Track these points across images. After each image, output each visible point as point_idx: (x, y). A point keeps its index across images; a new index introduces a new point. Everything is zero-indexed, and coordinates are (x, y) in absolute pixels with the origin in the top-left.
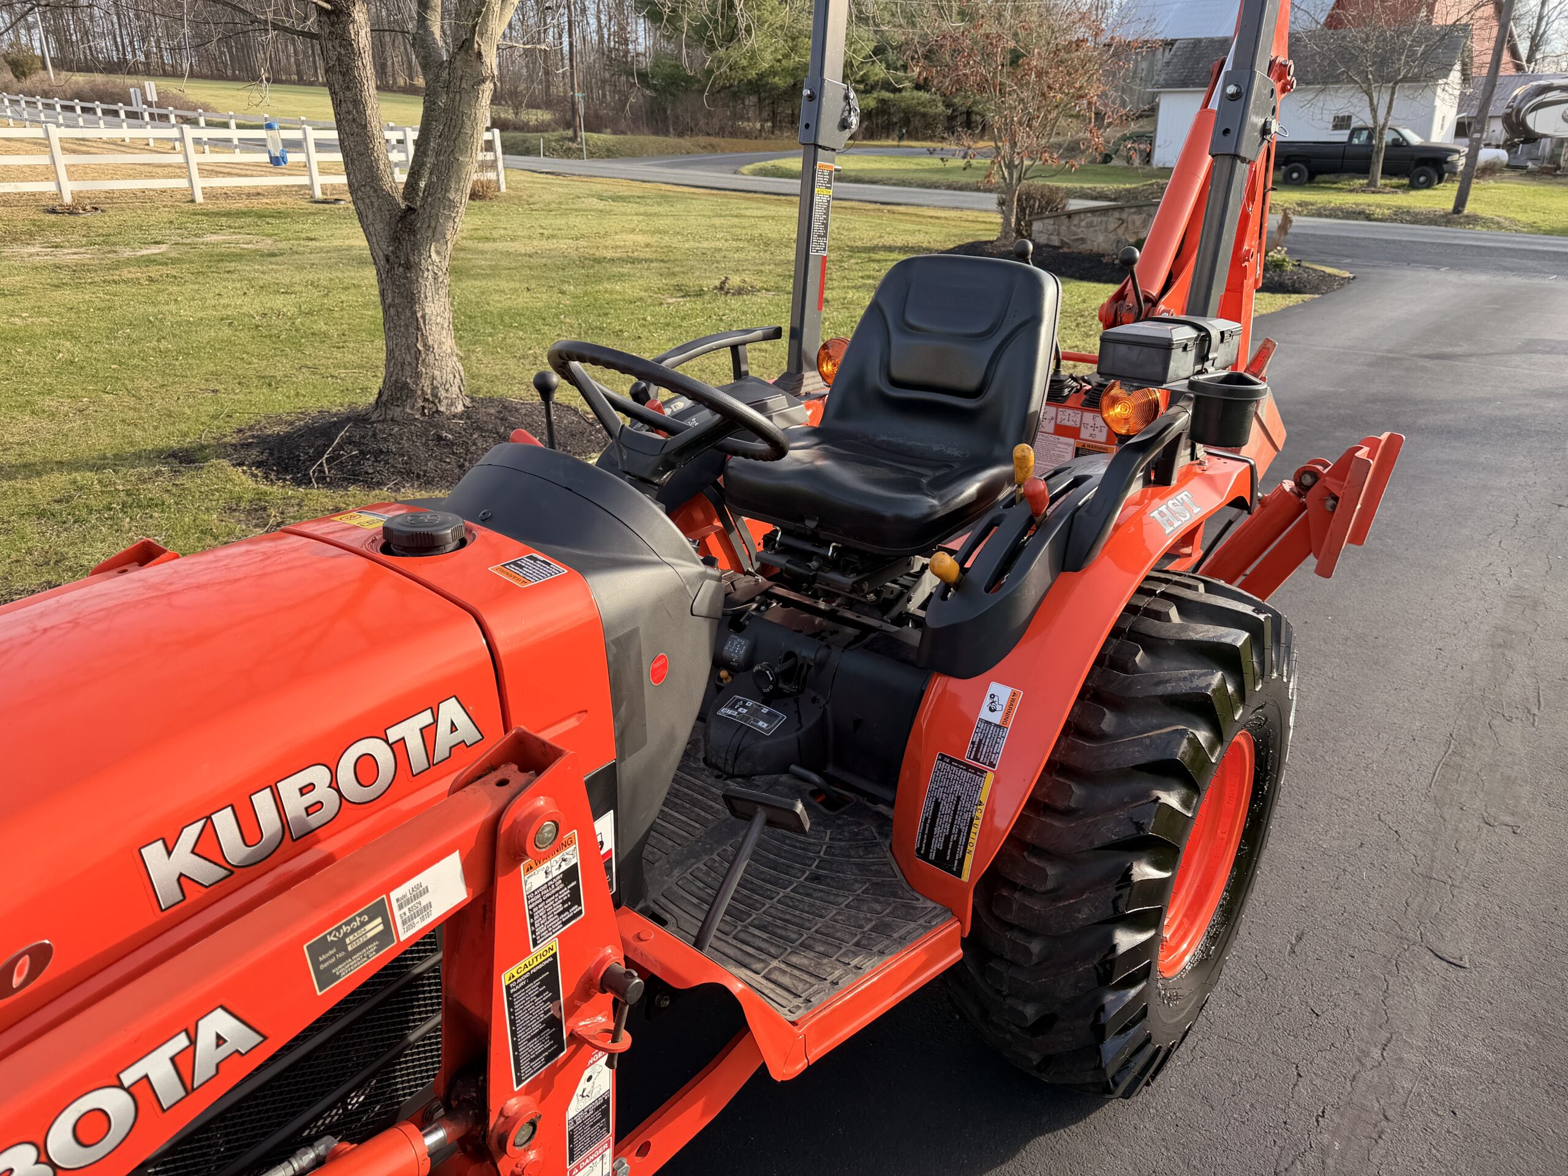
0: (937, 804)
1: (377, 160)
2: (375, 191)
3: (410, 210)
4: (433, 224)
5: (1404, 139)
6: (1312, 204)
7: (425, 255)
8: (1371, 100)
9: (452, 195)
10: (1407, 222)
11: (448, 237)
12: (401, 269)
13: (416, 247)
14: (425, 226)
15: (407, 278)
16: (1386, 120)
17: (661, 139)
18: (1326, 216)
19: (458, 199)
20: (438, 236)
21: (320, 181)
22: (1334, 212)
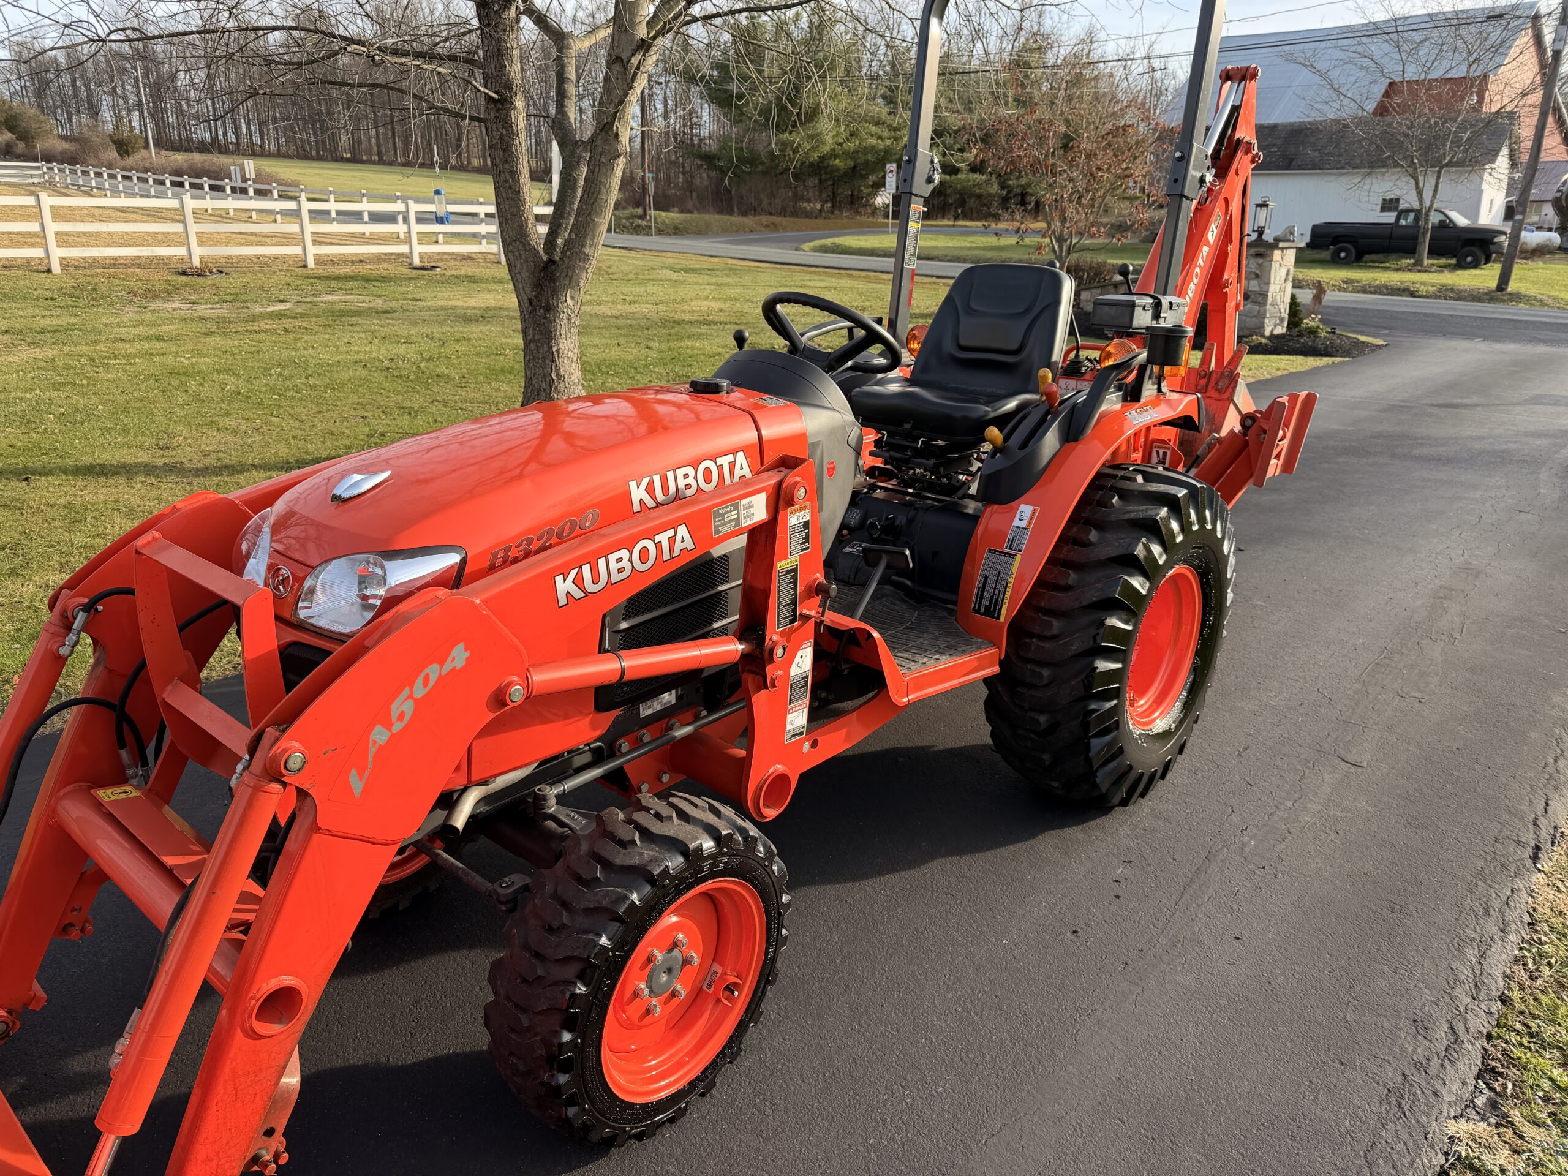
0: (986, 578)
1: (526, 220)
2: (524, 245)
3: (551, 261)
4: (570, 274)
5: (1451, 221)
6: (1358, 282)
7: (562, 299)
8: (1417, 183)
9: (587, 250)
10: (1451, 299)
11: (582, 285)
12: (542, 311)
13: (555, 293)
14: (564, 275)
15: (546, 318)
16: (1432, 203)
17: (725, 217)
18: (1371, 293)
19: (591, 253)
20: (573, 284)
21: (418, 249)
22: (1379, 290)
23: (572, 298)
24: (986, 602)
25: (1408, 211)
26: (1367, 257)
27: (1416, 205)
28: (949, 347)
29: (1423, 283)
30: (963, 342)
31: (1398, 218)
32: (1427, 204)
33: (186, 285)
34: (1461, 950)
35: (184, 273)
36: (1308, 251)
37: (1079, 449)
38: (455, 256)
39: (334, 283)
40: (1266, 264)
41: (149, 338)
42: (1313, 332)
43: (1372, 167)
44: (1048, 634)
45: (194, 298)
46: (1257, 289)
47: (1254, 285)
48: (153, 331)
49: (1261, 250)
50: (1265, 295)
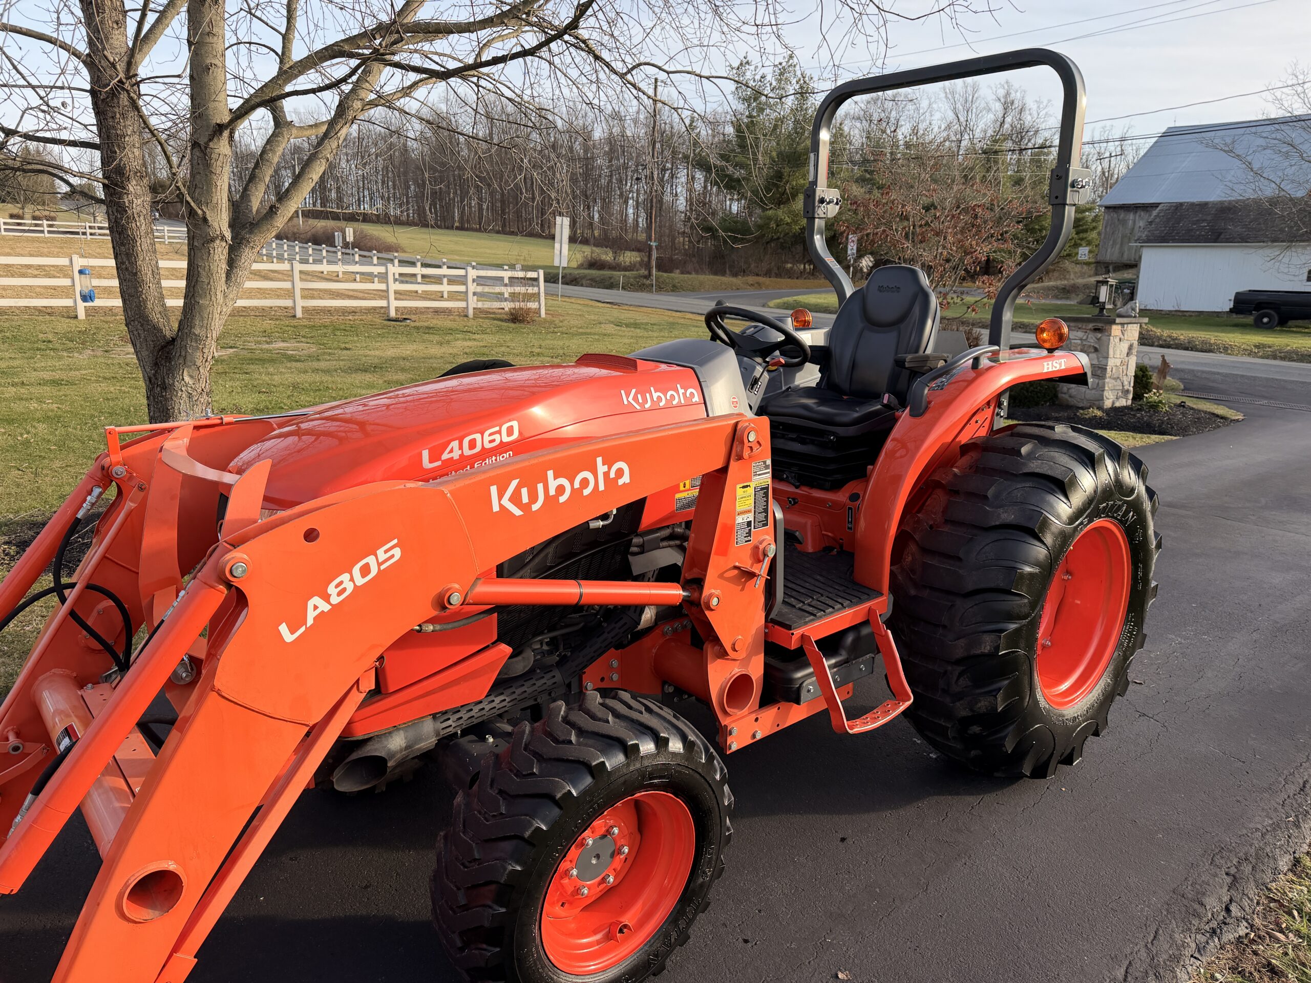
3: (172, 341)
4: (183, 353)
6: (1271, 347)
7: (179, 378)
11: (199, 363)
12: (159, 389)
13: (171, 371)
14: (178, 355)
17: (717, 278)
18: (1277, 358)
20: (188, 362)
21: (394, 304)
22: (1288, 356)
23: (191, 377)
26: (1290, 323)
36: (1232, 317)
42: (1153, 407)
43: (1290, 242)
46: (1095, 362)
47: (1092, 359)
50: (1103, 371)
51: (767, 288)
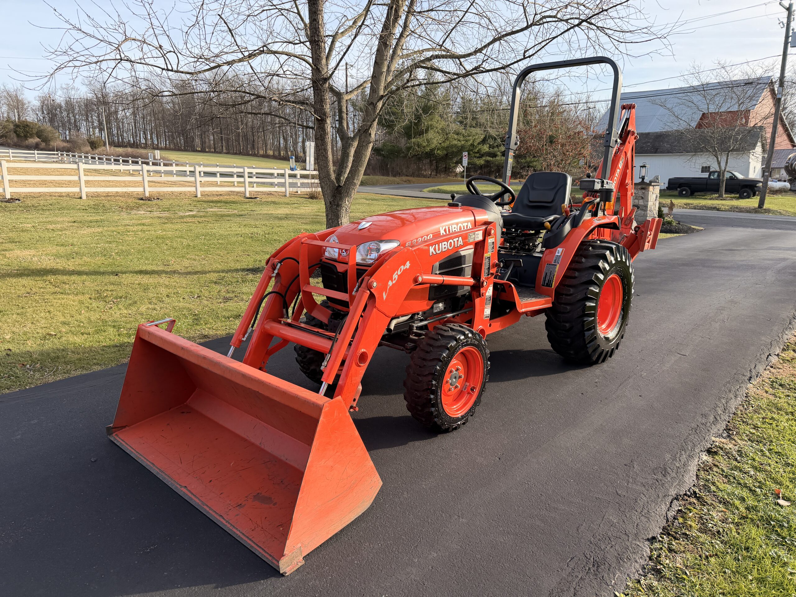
0: (546, 274)
2: (327, 180)
3: (339, 186)
4: (348, 191)
5: (735, 176)
6: (692, 204)
7: (344, 201)
8: (718, 159)
9: (355, 181)
10: (736, 211)
11: (352, 196)
12: (335, 206)
13: (341, 199)
14: (345, 192)
15: (337, 209)
16: (725, 168)
18: (697, 209)
19: (357, 182)
20: (349, 195)
21: (249, 189)
22: (702, 208)
23: (348, 201)
24: (546, 282)
25: (714, 172)
26: (696, 194)
27: (718, 170)
28: (526, 202)
29: (723, 205)
30: (531, 200)
31: (710, 175)
32: (723, 168)
33: (144, 204)
34: (719, 400)
35: (142, 199)
36: (668, 191)
37: (577, 230)
38: (264, 193)
39: (211, 204)
40: (646, 192)
41: (140, 224)
42: (669, 223)
43: (695, 152)
44: (569, 293)
45: (150, 209)
46: (642, 204)
47: (641, 202)
48: (140, 222)
49: (644, 186)
50: (646, 206)
51: (414, 183)
